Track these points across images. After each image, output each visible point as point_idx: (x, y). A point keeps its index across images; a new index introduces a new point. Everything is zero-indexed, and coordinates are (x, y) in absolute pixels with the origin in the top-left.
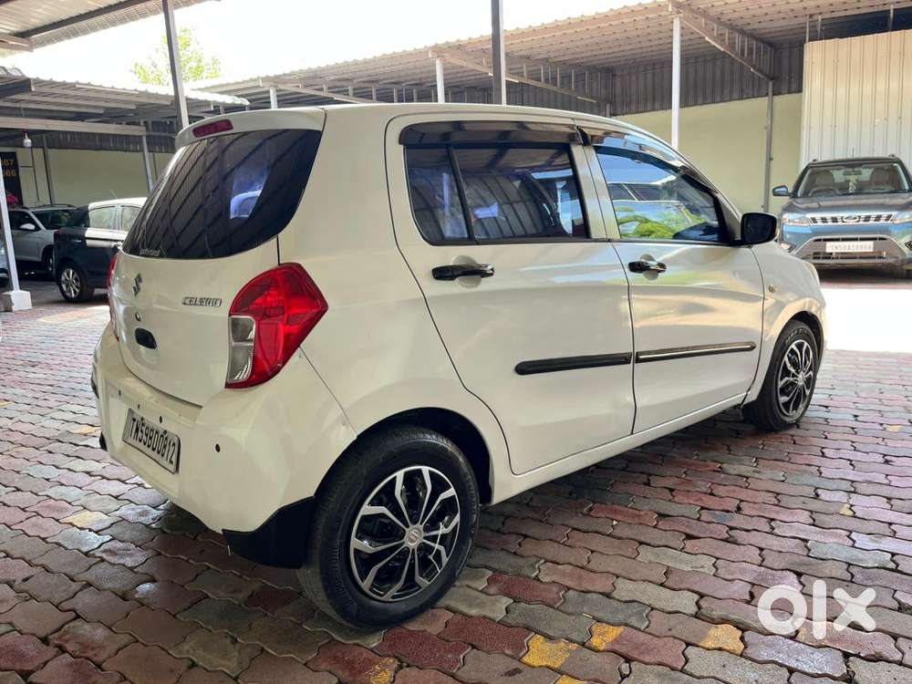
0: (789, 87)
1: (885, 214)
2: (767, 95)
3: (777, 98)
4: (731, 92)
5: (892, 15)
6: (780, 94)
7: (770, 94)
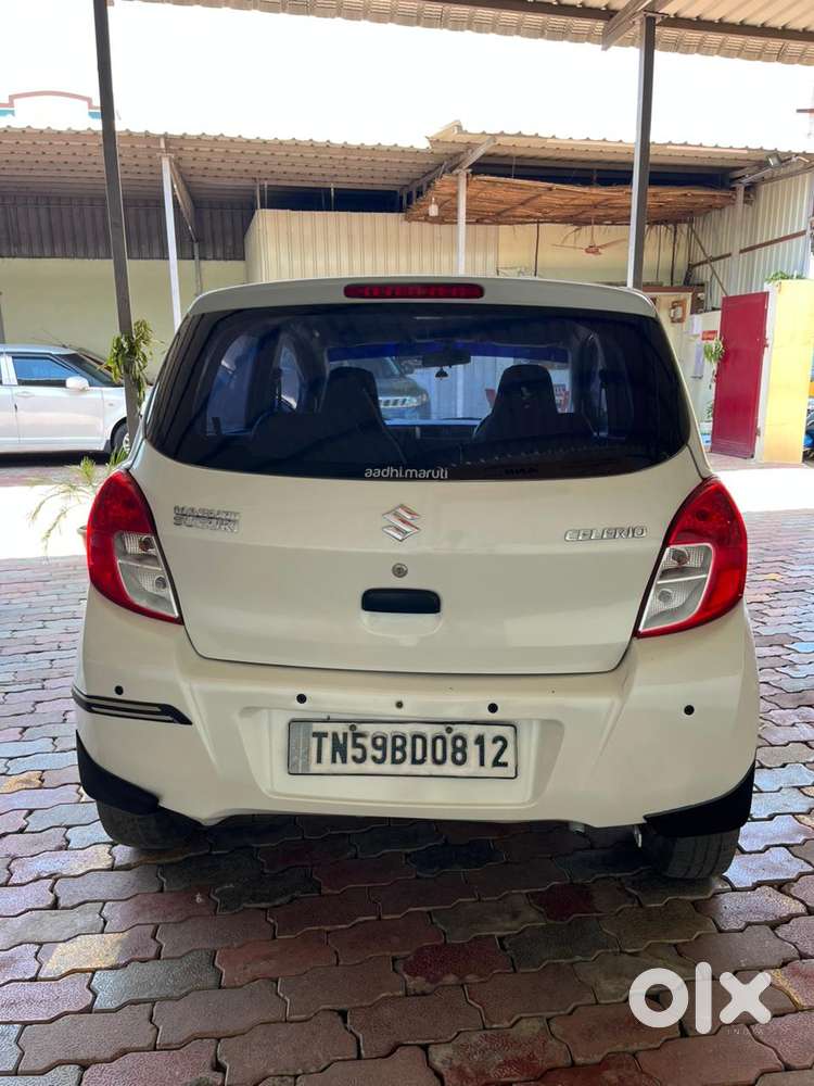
0: (214, 252)
1: (401, 398)
2: (193, 258)
3: (204, 264)
4: (150, 248)
5: (333, 194)
6: (205, 259)
7: (197, 257)
